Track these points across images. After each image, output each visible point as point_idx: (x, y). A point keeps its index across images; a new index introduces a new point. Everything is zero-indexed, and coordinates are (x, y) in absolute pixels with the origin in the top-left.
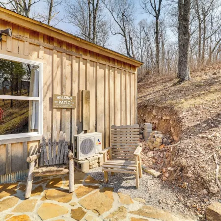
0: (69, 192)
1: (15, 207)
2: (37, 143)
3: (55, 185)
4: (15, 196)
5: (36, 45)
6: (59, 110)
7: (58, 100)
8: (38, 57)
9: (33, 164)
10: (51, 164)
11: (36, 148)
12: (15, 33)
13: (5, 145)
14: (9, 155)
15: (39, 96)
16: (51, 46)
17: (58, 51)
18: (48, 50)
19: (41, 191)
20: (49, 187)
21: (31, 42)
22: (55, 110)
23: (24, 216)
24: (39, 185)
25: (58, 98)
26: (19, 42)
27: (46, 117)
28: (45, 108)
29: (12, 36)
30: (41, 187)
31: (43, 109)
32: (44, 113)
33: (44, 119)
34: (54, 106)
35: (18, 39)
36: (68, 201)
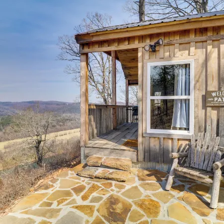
0: (209, 207)
1: (155, 192)
2: (187, 142)
3: (198, 192)
4: (160, 184)
5: (187, 43)
6: (215, 108)
7: (214, 98)
8: (189, 55)
9: (176, 161)
10: (197, 167)
11: (186, 146)
12: (166, 41)
13: (158, 138)
14: (162, 147)
15: (189, 95)
16: (204, 38)
17: (213, 41)
18: (201, 43)
19: (181, 190)
20: (191, 190)
21: (180, 43)
22: (209, 109)
23: (158, 203)
24: (183, 184)
25: (214, 94)
26: (171, 46)
27: (198, 116)
28: (196, 106)
29: (164, 44)
30: (183, 186)
31: (195, 108)
32: (195, 111)
33: (195, 118)
34: (208, 105)
35: (169, 44)
36: (203, 214)
